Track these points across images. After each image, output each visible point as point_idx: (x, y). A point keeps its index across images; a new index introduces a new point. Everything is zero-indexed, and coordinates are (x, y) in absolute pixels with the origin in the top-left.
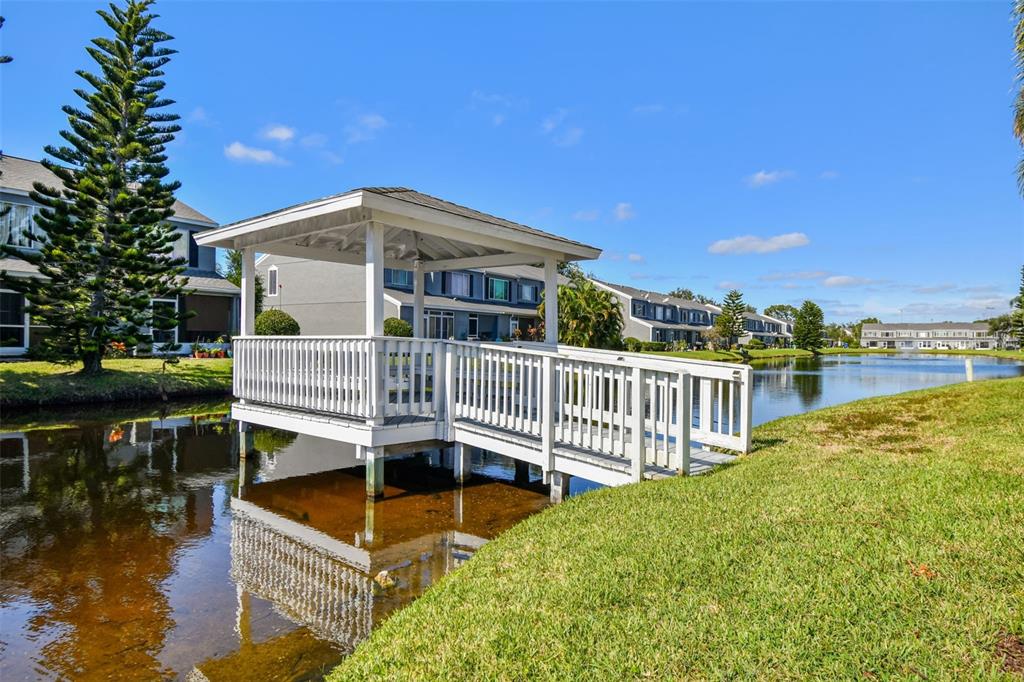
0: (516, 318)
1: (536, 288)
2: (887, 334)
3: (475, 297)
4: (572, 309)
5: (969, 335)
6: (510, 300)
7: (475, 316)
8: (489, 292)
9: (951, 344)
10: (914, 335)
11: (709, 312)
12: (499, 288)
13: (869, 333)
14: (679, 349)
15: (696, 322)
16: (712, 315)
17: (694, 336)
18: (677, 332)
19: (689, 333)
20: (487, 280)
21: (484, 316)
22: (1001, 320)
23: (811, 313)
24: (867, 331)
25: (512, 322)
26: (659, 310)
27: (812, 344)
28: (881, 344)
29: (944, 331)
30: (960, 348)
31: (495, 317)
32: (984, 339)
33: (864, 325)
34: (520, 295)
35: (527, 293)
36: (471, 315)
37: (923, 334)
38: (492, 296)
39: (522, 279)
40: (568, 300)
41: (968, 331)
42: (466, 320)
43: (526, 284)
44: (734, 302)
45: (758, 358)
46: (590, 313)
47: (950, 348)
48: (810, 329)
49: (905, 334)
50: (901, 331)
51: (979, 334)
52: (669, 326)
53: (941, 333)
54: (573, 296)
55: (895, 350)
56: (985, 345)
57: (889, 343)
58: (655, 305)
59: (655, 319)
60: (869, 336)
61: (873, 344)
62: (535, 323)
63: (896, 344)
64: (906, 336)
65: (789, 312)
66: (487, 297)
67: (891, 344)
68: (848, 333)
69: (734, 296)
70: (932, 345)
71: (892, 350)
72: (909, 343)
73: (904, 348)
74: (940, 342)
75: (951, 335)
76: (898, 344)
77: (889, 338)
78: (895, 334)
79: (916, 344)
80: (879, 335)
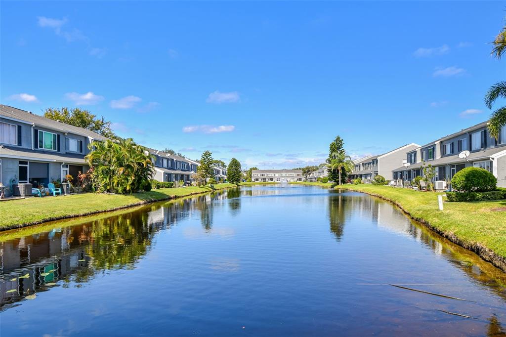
0: (66, 165)
1: (81, 142)
2: (263, 175)
3: (24, 146)
4: (118, 159)
5: (295, 176)
6: (59, 150)
7: (26, 163)
8: (38, 143)
9: (288, 179)
10: (273, 176)
11: (190, 163)
12: (48, 140)
13: (255, 175)
14: (179, 186)
15: (183, 169)
16: (191, 165)
17: (185, 177)
18: (176, 175)
19: (182, 176)
20: (36, 131)
21: (34, 163)
22: (307, 168)
23: (235, 164)
24: (254, 174)
25: (62, 169)
26: (165, 161)
27: (236, 181)
28: (260, 180)
29: (285, 173)
30: (291, 181)
31: (47, 164)
32: (299, 177)
33: (253, 170)
34: (67, 147)
35: (73, 146)
36: (21, 163)
37: (277, 175)
38: (41, 147)
39: (69, 133)
40: (114, 152)
41: (294, 173)
42: (16, 167)
43: (72, 138)
44: (207, 158)
45: (218, 189)
46: (132, 162)
47: (287, 181)
48: (235, 173)
49: (270, 175)
50: (268, 174)
51: (298, 175)
52: (173, 172)
54: (118, 149)
55: (266, 183)
56: (300, 179)
57: (264, 179)
58: (163, 158)
59: (163, 167)
60: (255, 176)
61: (257, 180)
62: (84, 169)
64: (270, 176)
65: (220, 164)
66: (36, 146)
68: (245, 175)
69: (207, 154)
70: (281, 180)
71: (265, 183)
72: (272, 179)
73: (270, 182)
74: (283, 178)
75: (288, 175)
76: (267, 180)
77: (264, 177)
78: (266, 175)
79: (274, 180)
80: (259, 176)
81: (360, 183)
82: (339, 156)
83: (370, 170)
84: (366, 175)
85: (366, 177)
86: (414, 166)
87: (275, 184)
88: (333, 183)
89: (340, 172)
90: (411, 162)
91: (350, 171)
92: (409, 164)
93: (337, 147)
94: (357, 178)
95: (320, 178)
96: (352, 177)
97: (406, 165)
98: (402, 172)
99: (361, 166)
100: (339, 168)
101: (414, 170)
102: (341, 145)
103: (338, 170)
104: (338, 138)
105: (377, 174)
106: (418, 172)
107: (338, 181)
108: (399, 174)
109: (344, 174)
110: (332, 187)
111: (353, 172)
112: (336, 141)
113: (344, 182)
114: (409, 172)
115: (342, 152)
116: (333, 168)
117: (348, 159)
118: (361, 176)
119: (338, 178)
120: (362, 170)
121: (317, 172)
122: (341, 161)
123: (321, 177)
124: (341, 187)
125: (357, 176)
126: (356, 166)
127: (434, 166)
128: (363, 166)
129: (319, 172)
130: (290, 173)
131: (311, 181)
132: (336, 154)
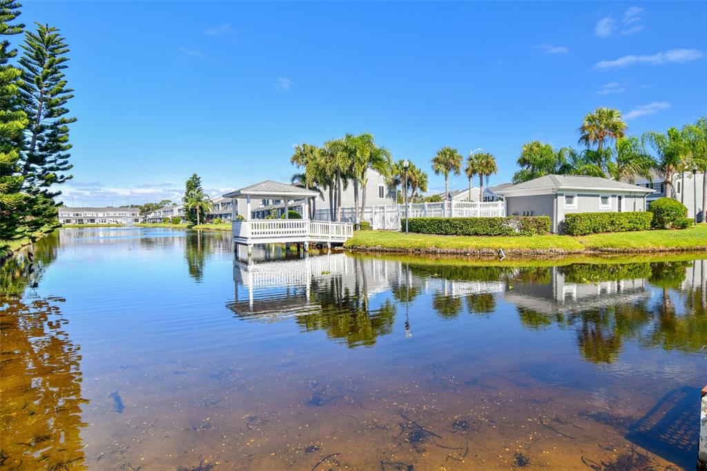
2: (77, 215)
5: (128, 215)
9: (118, 221)
10: (95, 215)
22: (146, 206)
24: (63, 213)
28: (73, 221)
29: (114, 213)
30: (123, 223)
32: (135, 217)
37: (101, 215)
41: (126, 212)
47: (117, 223)
49: (89, 214)
50: (86, 213)
51: (133, 215)
53: (112, 213)
55: (84, 225)
56: (137, 220)
57: (79, 220)
60: (64, 216)
61: (68, 221)
63: (84, 221)
64: (90, 216)
67: (81, 221)
70: (107, 221)
71: (81, 225)
72: (93, 221)
73: (90, 223)
74: (111, 219)
75: (117, 215)
76: (85, 221)
77: (79, 217)
78: (83, 214)
79: (97, 221)
80: (71, 215)
81: (220, 222)
82: (197, 195)
83: (230, 210)
84: (226, 215)
85: (226, 217)
86: (267, 208)
87: (98, 227)
88: (188, 223)
89: (199, 211)
90: (265, 205)
91: (209, 210)
92: (263, 206)
93: (193, 184)
94: (216, 218)
95: (168, 218)
96: (211, 217)
97: (261, 207)
98: (258, 213)
99: (220, 205)
100: (197, 207)
101: (267, 211)
102: (199, 183)
103: (196, 210)
104: (195, 176)
105: (237, 214)
106: (269, 212)
107: (196, 221)
108: (256, 214)
109: (202, 214)
110: (189, 227)
111: (211, 212)
112: (193, 178)
113: (202, 221)
114: (263, 212)
115: (199, 191)
116: (190, 208)
117: (207, 198)
118: (221, 216)
119: (196, 218)
120: (221, 210)
121: (161, 210)
122: (199, 200)
123: (170, 217)
124: (199, 227)
125: (217, 216)
126: (215, 205)
127: (278, 209)
128: (222, 206)
129: (165, 211)
130: (121, 212)
131: (153, 222)
132: (193, 192)
